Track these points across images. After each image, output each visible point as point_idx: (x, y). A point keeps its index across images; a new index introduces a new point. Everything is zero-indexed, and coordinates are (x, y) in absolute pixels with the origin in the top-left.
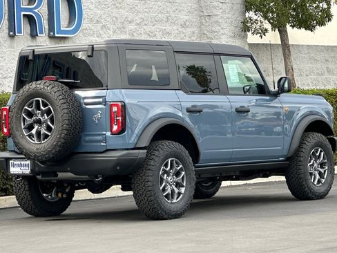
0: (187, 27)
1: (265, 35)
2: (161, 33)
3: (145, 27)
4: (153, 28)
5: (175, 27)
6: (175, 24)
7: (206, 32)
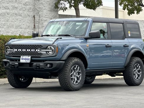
0: (27, 5)
1: (65, 10)
2: (12, 8)
3: (3, 4)
4: (7, 5)
5: (20, 5)
6: (20, 4)
7: (37, 8)
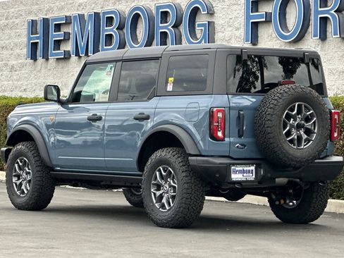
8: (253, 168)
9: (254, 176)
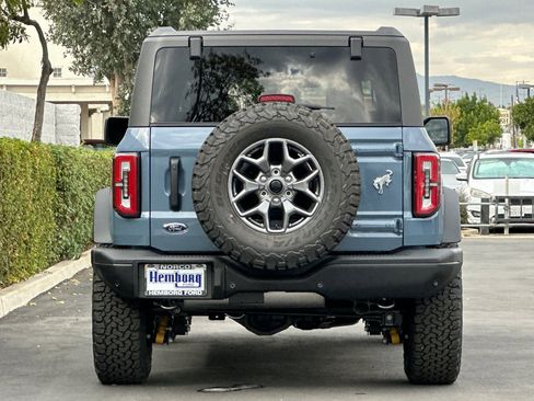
8: (201, 271)
9: (202, 288)
